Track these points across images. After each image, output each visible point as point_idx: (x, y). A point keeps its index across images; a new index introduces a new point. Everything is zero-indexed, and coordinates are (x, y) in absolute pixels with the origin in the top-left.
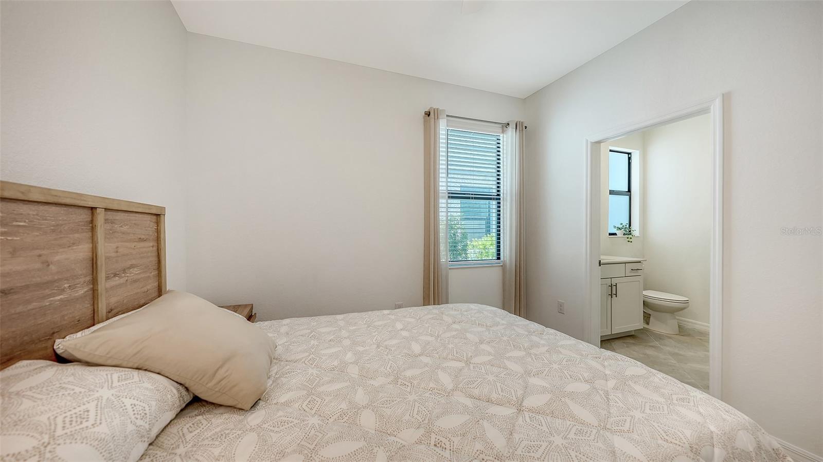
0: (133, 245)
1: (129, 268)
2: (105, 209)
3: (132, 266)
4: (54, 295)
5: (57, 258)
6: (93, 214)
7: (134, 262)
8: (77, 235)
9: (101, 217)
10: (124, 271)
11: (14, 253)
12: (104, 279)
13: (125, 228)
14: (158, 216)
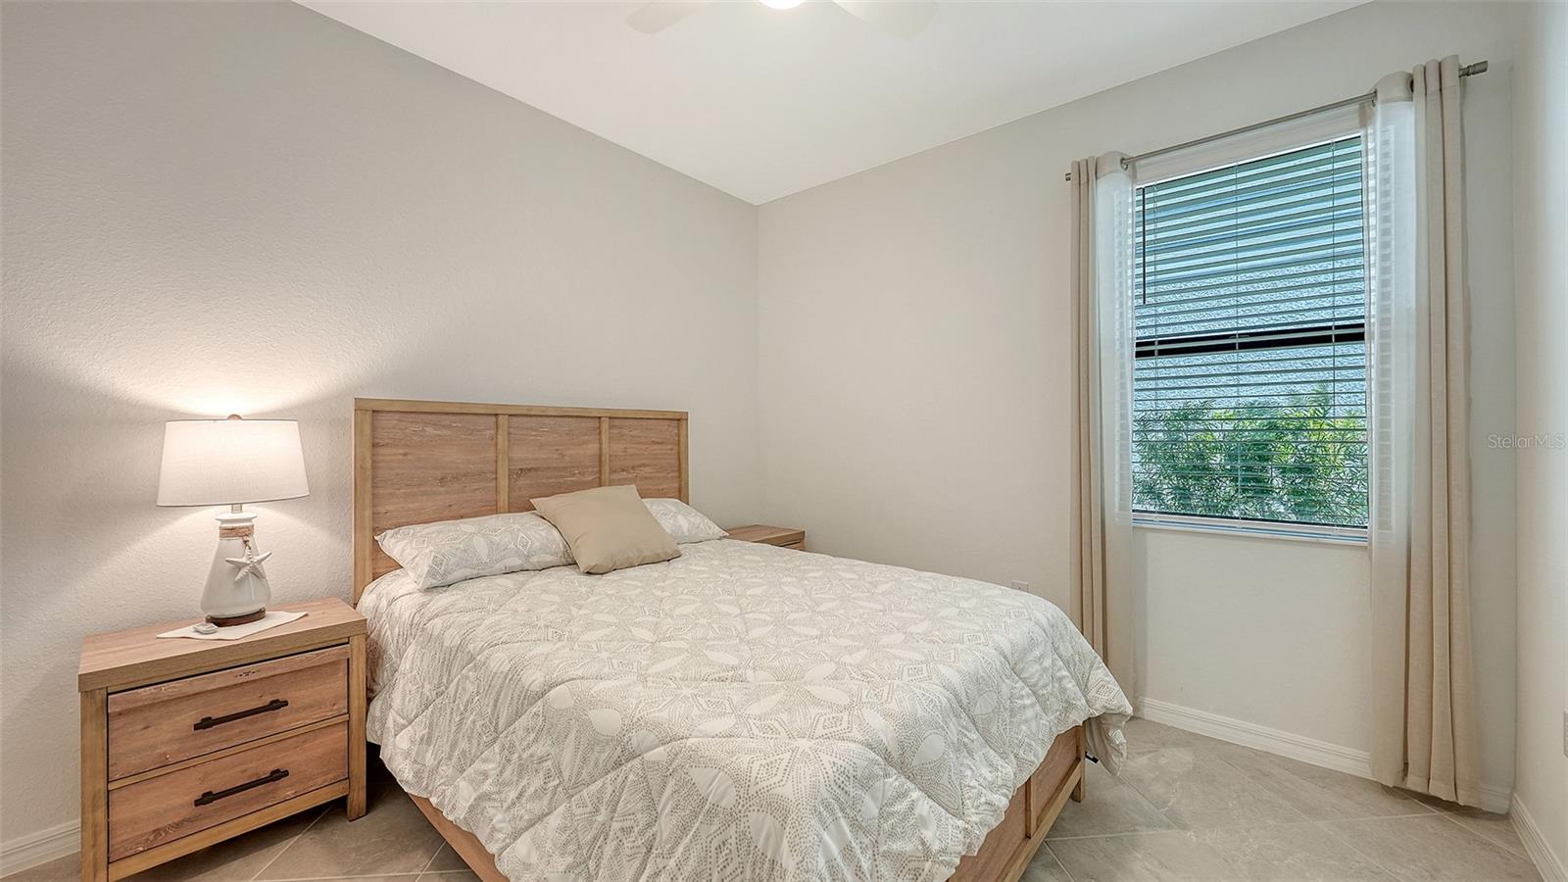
0: (644, 447)
1: (639, 466)
2: (610, 418)
3: (644, 465)
4: (567, 477)
5: (570, 452)
6: (600, 422)
7: (644, 461)
8: (586, 437)
9: (605, 425)
10: (633, 468)
11: (541, 447)
12: (608, 471)
13: (634, 433)
14: (679, 420)
